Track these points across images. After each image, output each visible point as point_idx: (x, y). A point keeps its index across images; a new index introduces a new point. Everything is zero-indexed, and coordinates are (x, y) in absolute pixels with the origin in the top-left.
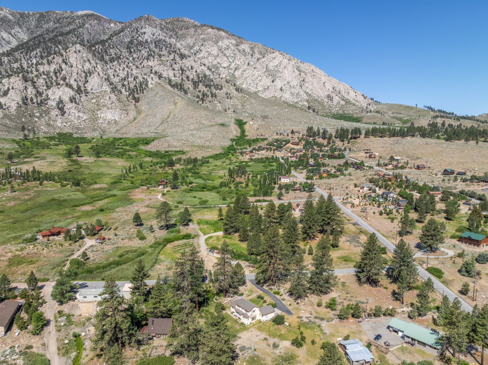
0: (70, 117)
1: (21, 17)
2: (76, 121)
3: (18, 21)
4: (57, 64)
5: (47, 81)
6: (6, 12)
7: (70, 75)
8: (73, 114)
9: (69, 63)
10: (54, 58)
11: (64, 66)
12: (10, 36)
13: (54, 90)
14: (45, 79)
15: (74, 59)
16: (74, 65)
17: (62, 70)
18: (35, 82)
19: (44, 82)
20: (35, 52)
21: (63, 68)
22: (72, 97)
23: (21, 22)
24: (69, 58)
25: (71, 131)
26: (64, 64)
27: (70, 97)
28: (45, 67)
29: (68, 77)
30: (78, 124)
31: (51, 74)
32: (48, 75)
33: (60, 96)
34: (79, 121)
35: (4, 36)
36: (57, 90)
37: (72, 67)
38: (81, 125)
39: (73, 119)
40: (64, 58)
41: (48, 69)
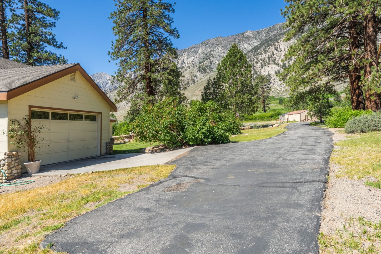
0: (274, 85)
1: (257, 33)
2: (278, 88)
3: (255, 36)
4: (271, 51)
5: (263, 64)
6: (249, 33)
7: (279, 57)
8: (277, 83)
9: (279, 50)
10: (269, 49)
11: (275, 52)
12: (249, 46)
13: (265, 68)
14: (261, 63)
15: (283, 45)
16: (283, 50)
17: (274, 55)
18: (255, 66)
19: (261, 65)
20: (260, 50)
21: (274, 53)
22: (277, 71)
23: (257, 37)
24: (279, 46)
25: (273, 95)
26: (276, 51)
27: (276, 71)
28: (262, 55)
29: (277, 59)
30: (280, 90)
31: (266, 59)
32: (263, 60)
33: (269, 72)
34: (281, 87)
35: (245, 47)
36: (268, 68)
37: (281, 52)
38: (282, 90)
39: (276, 86)
40: (276, 47)
41: (265, 56)
